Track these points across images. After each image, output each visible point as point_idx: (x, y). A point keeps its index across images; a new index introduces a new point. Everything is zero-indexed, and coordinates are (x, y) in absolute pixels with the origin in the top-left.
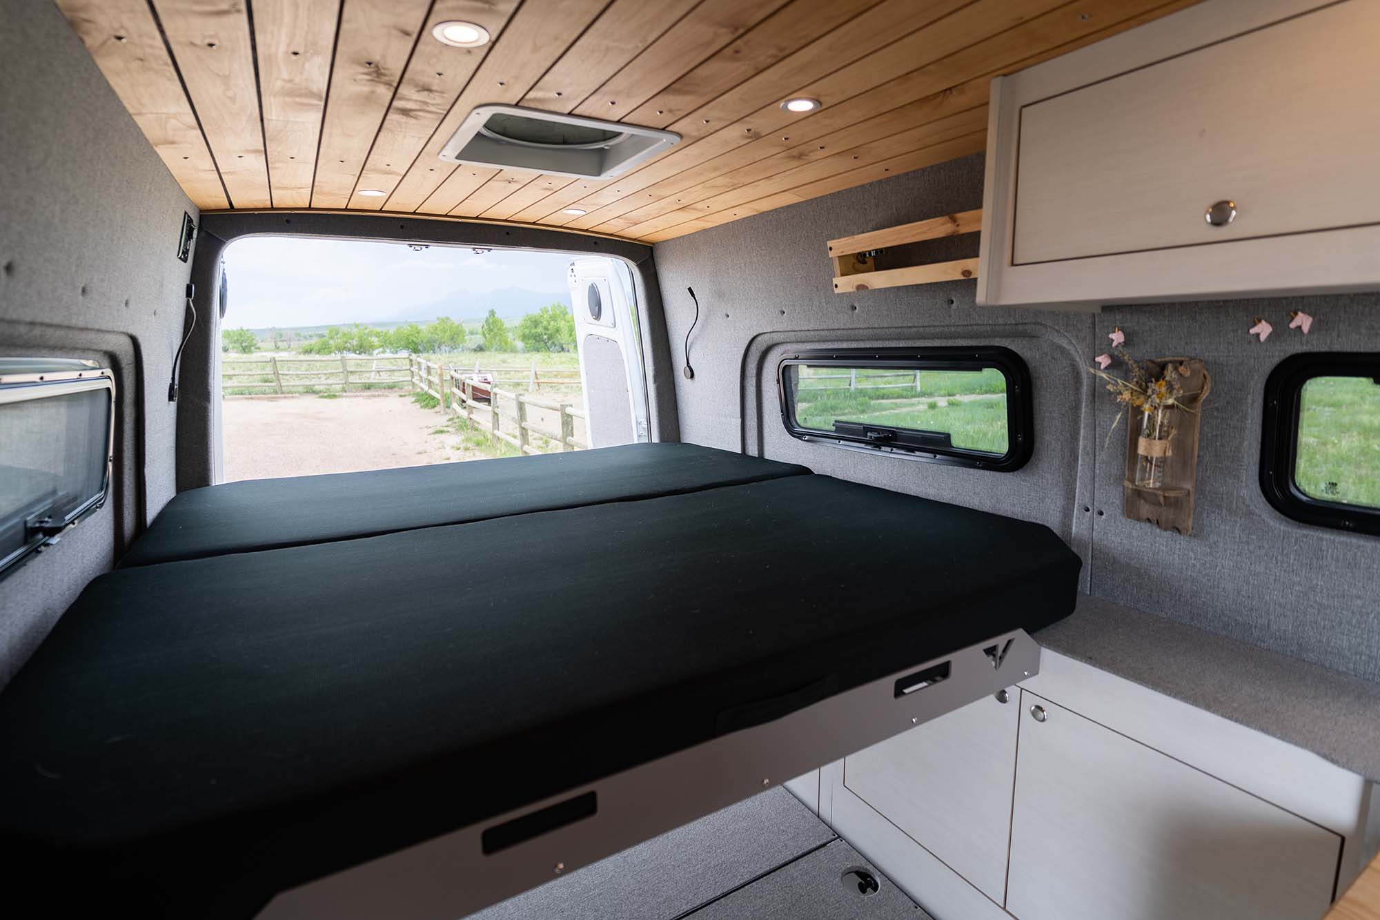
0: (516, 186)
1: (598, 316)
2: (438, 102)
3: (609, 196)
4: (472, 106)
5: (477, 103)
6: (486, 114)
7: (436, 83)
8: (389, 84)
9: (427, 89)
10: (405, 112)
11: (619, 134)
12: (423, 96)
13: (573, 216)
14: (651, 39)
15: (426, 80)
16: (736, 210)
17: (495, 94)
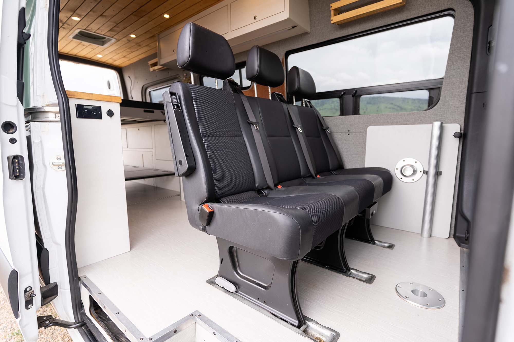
0: (85, 47)
1: (110, 88)
2: (70, 27)
3: (106, 52)
4: (76, 28)
5: (78, 28)
6: (79, 31)
7: (71, 24)
8: (62, 23)
9: (69, 25)
10: (64, 28)
11: (105, 38)
12: (68, 26)
13: (99, 57)
14: (104, 23)
15: (69, 23)
16: (135, 58)
17: (81, 27)
